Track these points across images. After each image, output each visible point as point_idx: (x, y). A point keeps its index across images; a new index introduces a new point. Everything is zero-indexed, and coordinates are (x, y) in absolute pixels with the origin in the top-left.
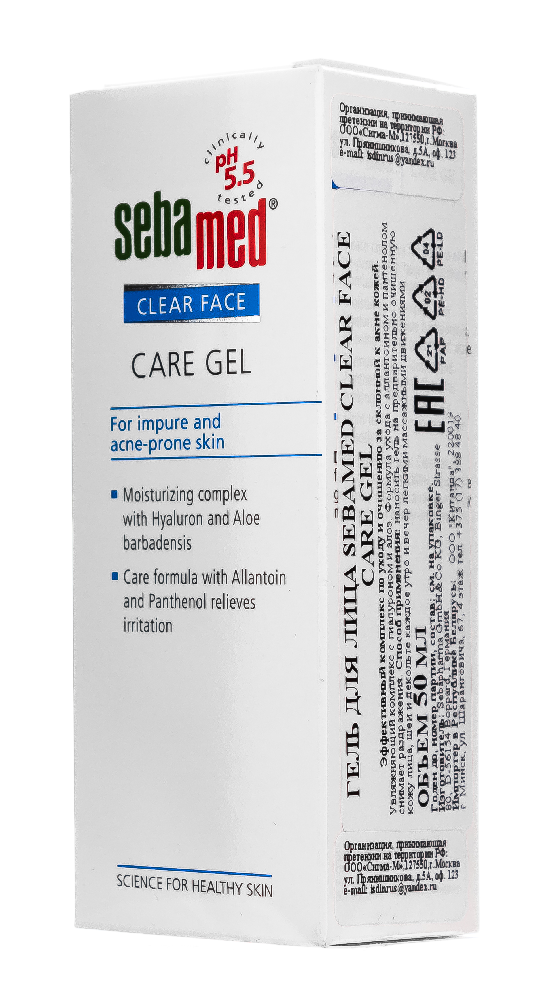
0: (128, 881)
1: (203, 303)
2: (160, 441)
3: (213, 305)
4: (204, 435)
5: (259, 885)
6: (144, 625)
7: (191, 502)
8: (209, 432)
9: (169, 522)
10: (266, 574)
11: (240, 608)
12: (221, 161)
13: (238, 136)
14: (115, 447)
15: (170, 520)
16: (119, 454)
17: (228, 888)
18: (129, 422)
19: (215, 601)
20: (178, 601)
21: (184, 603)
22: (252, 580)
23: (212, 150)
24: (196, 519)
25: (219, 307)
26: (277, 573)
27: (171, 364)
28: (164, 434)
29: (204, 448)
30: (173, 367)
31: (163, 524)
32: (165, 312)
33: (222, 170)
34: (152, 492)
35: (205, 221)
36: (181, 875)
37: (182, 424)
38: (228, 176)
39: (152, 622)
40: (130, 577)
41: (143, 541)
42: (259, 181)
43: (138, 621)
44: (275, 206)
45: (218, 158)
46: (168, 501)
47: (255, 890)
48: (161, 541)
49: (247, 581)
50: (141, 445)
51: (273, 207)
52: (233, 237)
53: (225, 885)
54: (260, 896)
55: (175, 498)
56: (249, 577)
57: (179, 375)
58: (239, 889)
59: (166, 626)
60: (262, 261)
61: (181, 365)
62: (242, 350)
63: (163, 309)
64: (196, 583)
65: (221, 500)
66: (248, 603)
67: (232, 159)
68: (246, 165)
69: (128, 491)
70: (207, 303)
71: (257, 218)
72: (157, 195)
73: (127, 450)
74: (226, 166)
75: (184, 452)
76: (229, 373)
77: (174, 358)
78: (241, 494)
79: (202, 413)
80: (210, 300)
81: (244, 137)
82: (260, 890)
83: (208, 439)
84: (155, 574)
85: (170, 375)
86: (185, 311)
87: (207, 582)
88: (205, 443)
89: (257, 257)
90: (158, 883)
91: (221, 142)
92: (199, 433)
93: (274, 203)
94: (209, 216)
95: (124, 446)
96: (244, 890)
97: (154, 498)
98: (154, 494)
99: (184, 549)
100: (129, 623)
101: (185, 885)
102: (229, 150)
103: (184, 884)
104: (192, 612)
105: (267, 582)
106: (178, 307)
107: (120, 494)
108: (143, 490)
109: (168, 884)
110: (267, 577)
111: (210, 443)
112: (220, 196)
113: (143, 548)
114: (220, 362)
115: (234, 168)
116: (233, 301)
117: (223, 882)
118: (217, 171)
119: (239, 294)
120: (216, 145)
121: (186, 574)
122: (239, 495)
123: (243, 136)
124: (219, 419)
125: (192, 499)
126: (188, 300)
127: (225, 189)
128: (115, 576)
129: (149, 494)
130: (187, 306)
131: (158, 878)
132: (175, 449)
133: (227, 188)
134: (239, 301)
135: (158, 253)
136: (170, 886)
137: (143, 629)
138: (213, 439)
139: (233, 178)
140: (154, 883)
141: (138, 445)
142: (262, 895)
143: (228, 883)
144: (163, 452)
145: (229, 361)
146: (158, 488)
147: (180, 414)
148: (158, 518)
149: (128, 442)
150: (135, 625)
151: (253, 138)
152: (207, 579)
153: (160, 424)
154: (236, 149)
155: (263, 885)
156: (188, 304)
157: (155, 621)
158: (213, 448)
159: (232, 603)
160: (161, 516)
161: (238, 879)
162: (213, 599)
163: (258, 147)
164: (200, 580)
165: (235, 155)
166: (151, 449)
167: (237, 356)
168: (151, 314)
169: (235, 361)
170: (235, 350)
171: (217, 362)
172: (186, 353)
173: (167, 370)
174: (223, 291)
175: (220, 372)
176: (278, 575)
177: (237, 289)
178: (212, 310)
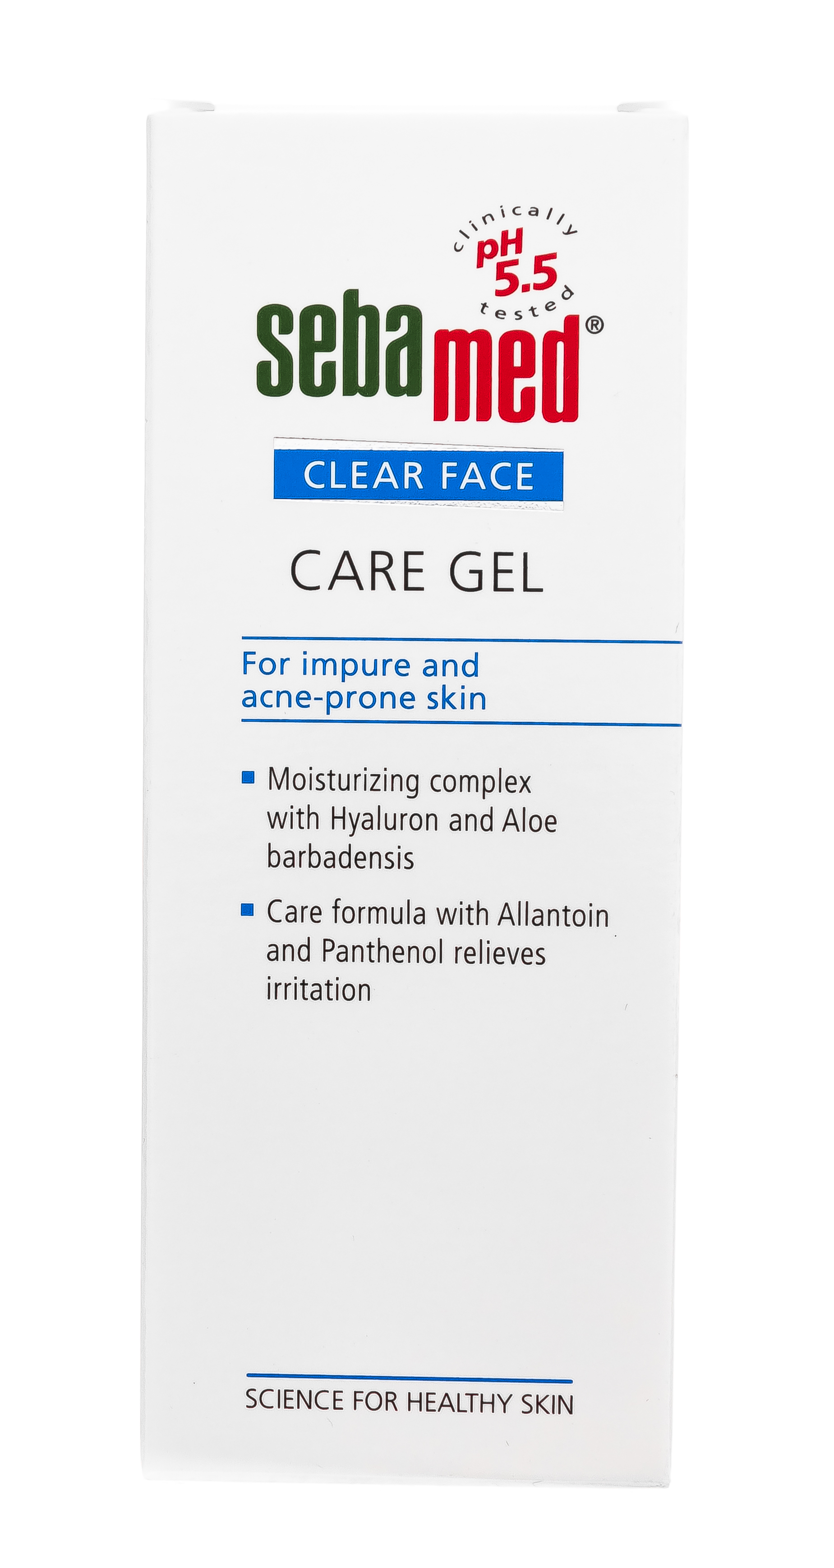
0: (270, 1399)
1: (445, 475)
2: (350, 694)
3: (466, 480)
4: (444, 686)
5: (547, 1396)
6: (309, 989)
7: (415, 792)
8: (454, 683)
9: (367, 825)
10: (569, 910)
11: (513, 962)
12: (488, 249)
13: (524, 210)
14: (251, 699)
15: (369, 823)
16: (259, 711)
17: (482, 1403)
18: (283, 661)
19: (461, 953)
20: (384, 951)
21: (396, 954)
22: (540, 919)
23: (469, 230)
24: (428, 820)
25: (479, 483)
26: (591, 908)
27: (374, 570)
28: (358, 683)
29: (444, 707)
30: (380, 576)
31: (354, 827)
32: (365, 486)
33: (490, 265)
34: (331, 775)
35: (452, 346)
36: (383, 1387)
37: (397, 667)
38: (500, 275)
39: (328, 984)
40: (279, 911)
41: (310, 854)
42: (566, 286)
43: (299, 981)
44: (597, 329)
45: (481, 245)
46: (365, 790)
47: (539, 1404)
48: (349, 854)
49: (530, 921)
50: (309, 698)
51: (595, 330)
52: (508, 374)
53: (477, 1400)
54: (548, 1413)
55: (380, 785)
56: (532, 914)
57: (393, 588)
58: (505, 1404)
59: (362, 991)
60: (571, 414)
61: (397, 573)
62: (525, 555)
63: (360, 480)
64: (423, 922)
65: (477, 791)
66: (531, 955)
67: (512, 248)
68: (539, 260)
69: (279, 774)
70: (454, 475)
71: (560, 346)
72: (351, 297)
73: (278, 705)
74: (499, 258)
75: (400, 713)
76: (496, 589)
77: (382, 561)
78: (520, 783)
79: (440, 652)
80: (461, 471)
81: (537, 214)
82: (547, 1404)
83: (453, 694)
84: (336, 907)
85: (373, 588)
86: (407, 486)
87: (446, 920)
88: (446, 700)
89: (560, 408)
90: (335, 1400)
91: (488, 219)
92: (435, 684)
93: (596, 324)
94: (462, 338)
95: (270, 699)
96: (516, 1405)
97: (335, 785)
98: (335, 779)
99: (399, 867)
100: (277, 985)
101: (392, 1401)
102: (505, 234)
103: (390, 1400)
104: (413, 969)
105: (570, 921)
106: (392, 479)
107: (262, 777)
108: (311, 772)
109: (356, 1400)
110: (570, 915)
111: (456, 700)
112: (484, 305)
113: (310, 865)
114: (480, 573)
115: (515, 263)
116: (508, 476)
117: (472, 1395)
118: (480, 265)
119: (520, 466)
120: (479, 223)
121: (401, 909)
122: (515, 783)
123: (535, 212)
124: (475, 663)
125: (417, 789)
126: (412, 470)
127: (496, 295)
128: (247, 910)
129: (325, 779)
130: (411, 480)
131: (335, 1392)
132: (382, 707)
133: (499, 293)
134: (520, 476)
135: (350, 389)
136: (361, 1405)
137: (307, 995)
138: (463, 694)
139: (514, 281)
140: (326, 1400)
141: (302, 698)
142: (551, 1412)
143: (482, 1395)
144: (356, 711)
145: (497, 571)
146: (344, 769)
147: (395, 651)
148: (343, 818)
149: (279, 694)
150: (291, 989)
151: (555, 217)
152: (446, 916)
153: (350, 667)
154: (519, 232)
155: (554, 1397)
156: (415, 476)
157: (333, 981)
158: (463, 707)
159: (497, 955)
160: (350, 814)
161: (504, 1389)
162: (457, 949)
163: (566, 232)
164: (432, 917)
165: (518, 242)
166: (329, 705)
167: (514, 563)
168: (334, 485)
169: (510, 571)
170: (511, 554)
171: (472, 572)
172: (407, 554)
173: (366, 580)
174: (485, 460)
175: (480, 588)
176: (591, 911)
177: (515, 457)
178: (462, 487)
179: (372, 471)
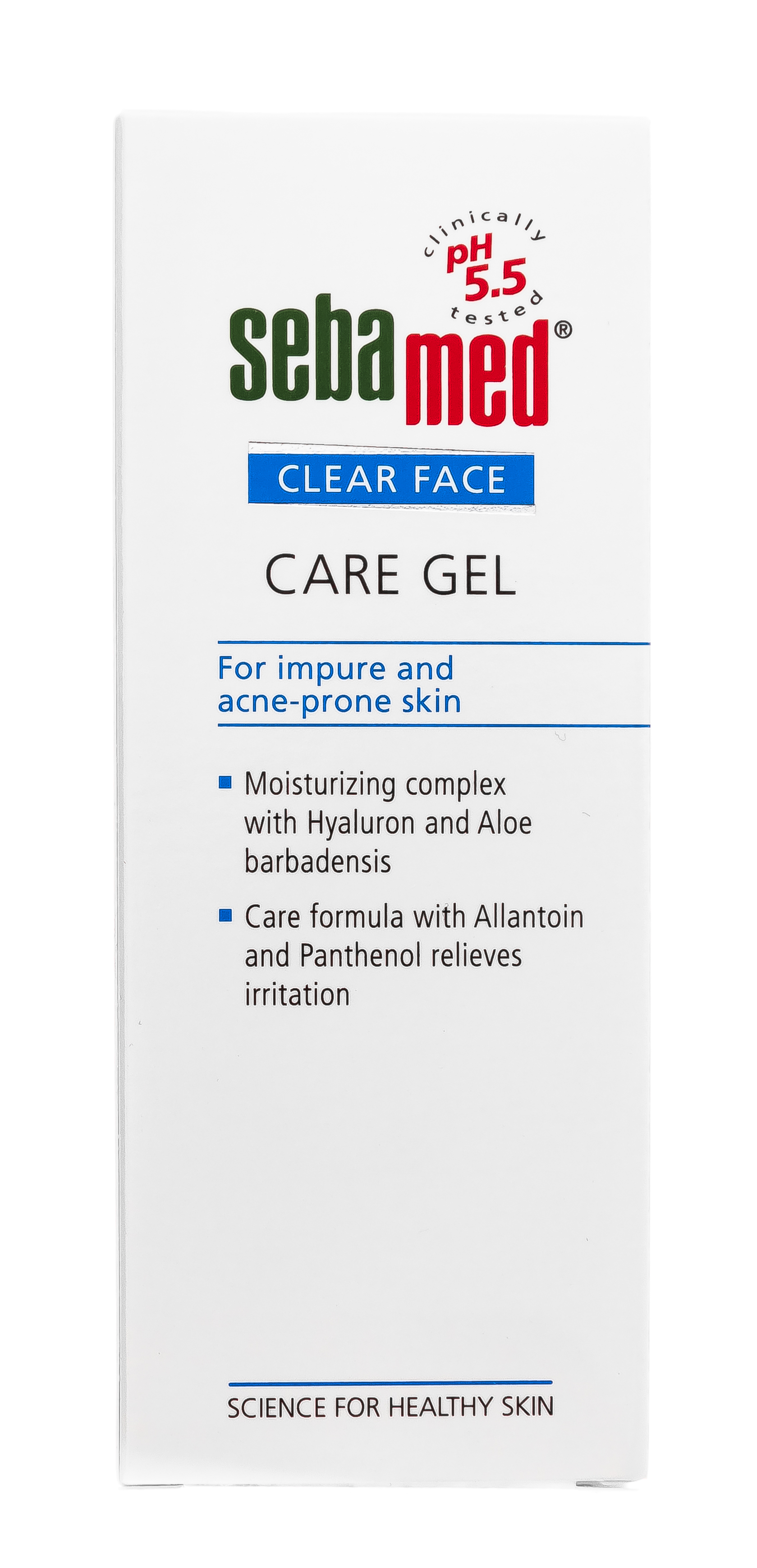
0: (252, 1408)
1: (418, 479)
2: (326, 698)
3: (439, 484)
4: (419, 689)
5: (527, 1398)
6: (287, 995)
7: (391, 795)
8: (429, 686)
9: (344, 828)
10: (544, 912)
11: (490, 964)
12: (458, 254)
13: (493, 216)
14: (227, 704)
15: (347, 826)
16: (236, 716)
17: (463, 1406)
18: (259, 665)
19: (438, 956)
20: (361, 955)
21: (374, 958)
22: (516, 920)
23: (439, 236)
24: (405, 823)
25: (451, 487)
26: (566, 909)
27: (349, 574)
28: (334, 686)
29: (419, 710)
30: (354, 580)
31: (331, 831)
32: (339, 490)
33: (461, 270)
34: (308, 779)
35: (424, 350)
36: (364, 1393)
37: (372, 670)
38: (470, 280)
39: (307, 989)
40: (257, 917)
41: (288, 858)
42: (534, 291)
43: (277, 987)
44: (566, 333)
45: (451, 251)
46: (342, 793)
47: (519, 1405)
48: (327, 858)
49: (506, 922)
50: (285, 702)
51: (563, 335)
52: (479, 378)
53: (458, 1403)
54: (528, 1414)
55: (356, 788)
56: (507, 916)
57: (367, 592)
58: (486, 1407)
59: (340, 995)
60: (541, 418)
61: (371, 576)
62: (498, 558)
63: (334, 484)
64: (401, 925)
65: (453, 793)
66: (508, 957)
67: (481, 253)
68: (508, 265)
69: (256, 778)
70: (427, 479)
71: (530, 350)
72: (323, 301)
73: (254, 710)
74: (469, 263)
75: (375, 716)
76: (469, 592)
77: (356, 565)
78: (495, 786)
79: (415, 655)
80: (433, 474)
81: (505, 220)
82: (528, 1406)
83: (428, 697)
84: (314, 912)
85: (348, 591)
86: (380, 490)
87: (424, 923)
88: (421, 703)
89: (530, 412)
90: (317, 1407)
91: (458, 224)
92: (409, 687)
93: (564, 329)
94: (433, 342)
95: (247, 703)
96: (497, 1407)
97: (312, 789)
98: (312, 783)
99: (376, 871)
100: (255, 991)
101: (374, 1407)
102: (474, 239)
103: (371, 1406)
104: (391, 973)
105: (545, 922)
106: (366, 483)
107: (238, 782)
108: (288, 776)
109: (338, 1407)
110: (545, 916)
111: (431, 703)
112: (455, 310)
113: (288, 870)
114: (453, 576)
115: (484, 268)
116: (479, 480)
117: (453, 1398)
118: (450, 269)
119: (492, 469)
120: (449, 228)
121: (379, 912)
122: (490, 786)
123: (503, 218)
124: (450, 666)
125: (393, 792)
126: (386, 473)
127: (467, 300)
128: (225, 915)
129: (302, 783)
130: (385, 484)
131: (317, 1399)
132: (358, 710)
133: (470, 298)
134: (492, 479)
135: (324, 393)
136: (343, 1412)
137: (286, 1000)
138: (438, 697)
139: (483, 285)
140: (308, 1407)
141: (279, 702)
142: (531, 1414)
143: (463, 1398)
144: (332, 715)
145: (470, 574)
146: (321, 773)
147: (371, 654)
148: (320, 822)
149: (255, 698)
150: (269, 995)
151: (523, 222)
152: (423, 919)
153: (325, 671)
154: (489, 237)
155: (534, 1398)
156: (388, 479)
157: (312, 986)
158: (438, 710)
159: (474, 957)
160: (327, 818)
161: (485, 1392)
162: (434, 952)
163: (534, 237)
164: (409, 920)
165: (488, 246)
166: (305, 709)
167: (486, 566)
168: (308, 489)
169: (483, 574)
170: (483, 557)
171: (445, 575)
172: (381, 557)
173: (340, 583)
174: (458, 463)
175: (453, 591)
176: (566, 912)
177: (487, 461)
178: (435, 490)
179: (345, 476)
